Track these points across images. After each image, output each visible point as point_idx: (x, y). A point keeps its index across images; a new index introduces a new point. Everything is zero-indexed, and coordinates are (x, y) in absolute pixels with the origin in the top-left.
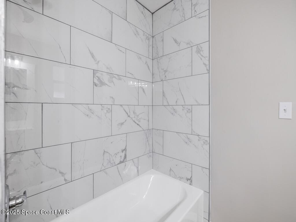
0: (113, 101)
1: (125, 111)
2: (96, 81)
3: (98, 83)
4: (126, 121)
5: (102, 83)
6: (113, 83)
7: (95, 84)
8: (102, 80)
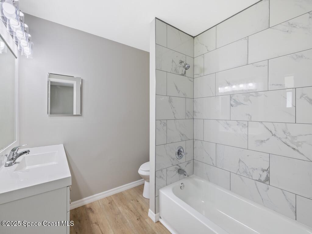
0: (250, 118)
1: (267, 128)
2: (233, 103)
3: (234, 104)
4: (268, 139)
5: (238, 103)
6: (250, 101)
7: (232, 105)
8: (237, 101)
